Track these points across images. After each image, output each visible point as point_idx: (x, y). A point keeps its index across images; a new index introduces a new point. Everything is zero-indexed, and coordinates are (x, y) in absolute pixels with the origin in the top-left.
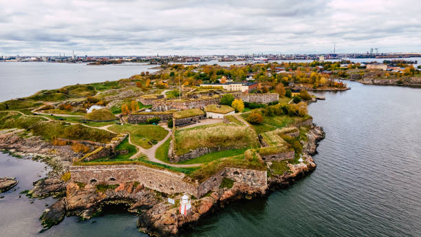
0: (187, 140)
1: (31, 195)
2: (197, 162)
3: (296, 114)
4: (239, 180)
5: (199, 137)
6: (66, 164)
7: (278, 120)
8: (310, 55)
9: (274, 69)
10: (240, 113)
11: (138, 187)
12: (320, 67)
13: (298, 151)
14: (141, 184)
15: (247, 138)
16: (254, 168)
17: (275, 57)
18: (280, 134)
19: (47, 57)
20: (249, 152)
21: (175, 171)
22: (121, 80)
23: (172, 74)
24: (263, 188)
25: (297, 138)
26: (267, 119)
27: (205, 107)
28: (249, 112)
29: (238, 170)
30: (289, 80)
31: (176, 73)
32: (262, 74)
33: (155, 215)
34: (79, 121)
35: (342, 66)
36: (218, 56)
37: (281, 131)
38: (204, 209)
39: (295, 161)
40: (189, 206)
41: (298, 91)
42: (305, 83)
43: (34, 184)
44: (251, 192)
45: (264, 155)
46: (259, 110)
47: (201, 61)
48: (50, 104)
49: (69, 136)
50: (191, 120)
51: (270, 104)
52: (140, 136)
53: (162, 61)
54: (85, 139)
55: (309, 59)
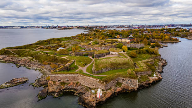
0: (100, 64)
1: (34, 85)
2: (105, 74)
3: (153, 53)
4: (124, 83)
5: (106, 63)
6: (48, 73)
7: (144, 56)
8: (160, 25)
9: (142, 32)
10: (126, 52)
11: (78, 84)
12: (165, 31)
13: (153, 71)
14: (80, 83)
15: (129, 64)
16: (132, 78)
17: (143, 26)
18: (144, 63)
19: (41, 26)
20: (129, 70)
21: (95, 78)
22: (72, 37)
23: (95, 34)
24: (136, 88)
25: (153, 65)
26: (138, 55)
27: (109, 49)
28: (130, 52)
29: (124, 78)
30: (150, 37)
31: (96, 33)
32: (137, 34)
33: (86, 97)
34: (54, 54)
35: (177, 30)
36: (116, 26)
37: (145, 61)
38: (108, 96)
39: (152, 76)
40: (101, 94)
41: (154, 42)
43: (35, 80)
44: (130, 89)
45: (137, 72)
46: (135, 51)
47: (108, 28)
48: (42, 46)
49: (49, 61)
50: (103, 55)
51: (140, 48)
52: (80, 61)
53: (90, 28)
54: (56, 62)
55: (160, 27)
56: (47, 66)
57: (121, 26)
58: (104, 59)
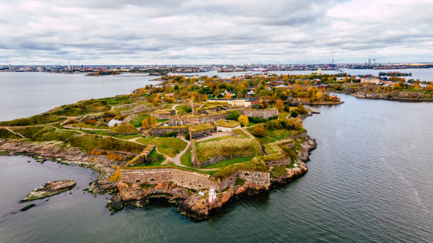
1: (92, 192)
2: (215, 168)
3: (293, 128)
4: (249, 180)
6: (108, 170)
7: (278, 133)
8: (309, 66)
9: (273, 81)
10: (245, 127)
11: (172, 185)
12: (318, 80)
13: (293, 158)
14: (175, 183)
15: (253, 148)
16: (260, 170)
17: (274, 68)
18: (279, 145)
20: (255, 159)
21: (201, 173)
23: (176, 88)
24: (267, 186)
25: (293, 148)
26: (268, 132)
27: (215, 122)
28: (253, 126)
29: (248, 172)
30: (288, 94)
31: (180, 87)
32: (262, 88)
33: (191, 204)
35: (338, 79)
36: (217, 66)
37: (280, 142)
38: (225, 200)
39: (291, 166)
40: (215, 197)
41: (296, 105)
42: (303, 97)
43: (90, 184)
44: (258, 188)
45: (267, 161)
46: (262, 124)
47: (201, 71)
48: (73, 118)
50: (205, 133)
51: (270, 119)
52: (165, 147)
54: (118, 150)
55: (308, 69)
56: (102, 158)
57: (228, 66)
58: (209, 141)
